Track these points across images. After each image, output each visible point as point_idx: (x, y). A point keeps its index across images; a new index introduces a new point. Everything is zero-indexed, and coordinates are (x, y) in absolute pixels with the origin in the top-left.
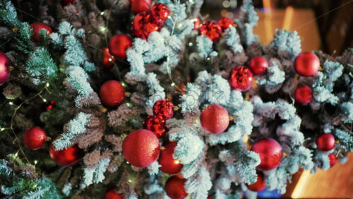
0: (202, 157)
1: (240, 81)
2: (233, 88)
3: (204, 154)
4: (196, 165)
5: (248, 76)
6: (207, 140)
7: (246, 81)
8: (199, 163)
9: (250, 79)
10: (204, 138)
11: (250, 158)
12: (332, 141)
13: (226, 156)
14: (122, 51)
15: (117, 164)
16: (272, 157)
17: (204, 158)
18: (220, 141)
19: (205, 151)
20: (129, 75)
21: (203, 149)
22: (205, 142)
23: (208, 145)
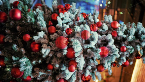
0: (81, 51)
1: (93, 28)
2: (91, 30)
6: (83, 47)
7: (95, 28)
8: (80, 53)
9: (97, 28)
12: (125, 49)
14: (55, 18)
20: (57, 25)
23: (83, 49)
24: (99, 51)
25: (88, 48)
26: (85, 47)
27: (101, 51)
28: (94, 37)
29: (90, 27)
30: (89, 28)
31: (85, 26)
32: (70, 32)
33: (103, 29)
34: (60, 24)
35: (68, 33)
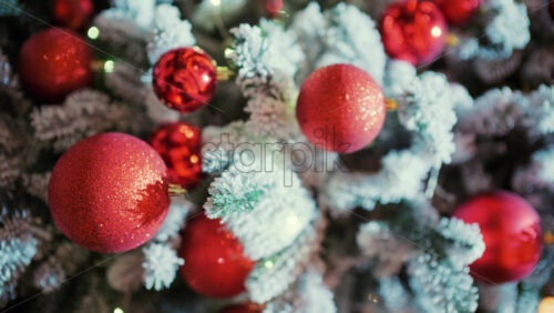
0: (308, 243)
1: (407, 35)
2: (391, 54)
3: (313, 236)
4: (291, 263)
5: (432, 22)
6: (322, 199)
7: (426, 33)
8: (299, 257)
9: (436, 32)
10: (315, 192)
11: (451, 241)
13: (377, 240)
15: (64, 267)
16: (513, 237)
17: (316, 247)
18: (360, 198)
19: (319, 230)
21: (312, 223)
22: (318, 205)
23: (327, 214)
24: (468, 247)
25: (369, 205)
26: (343, 196)
27: (479, 250)
28: (422, 126)
29: (380, 28)
30: (375, 36)
31: (334, 23)
32: (192, 91)
33: (485, 42)
34: (126, 8)
35: (178, 100)
